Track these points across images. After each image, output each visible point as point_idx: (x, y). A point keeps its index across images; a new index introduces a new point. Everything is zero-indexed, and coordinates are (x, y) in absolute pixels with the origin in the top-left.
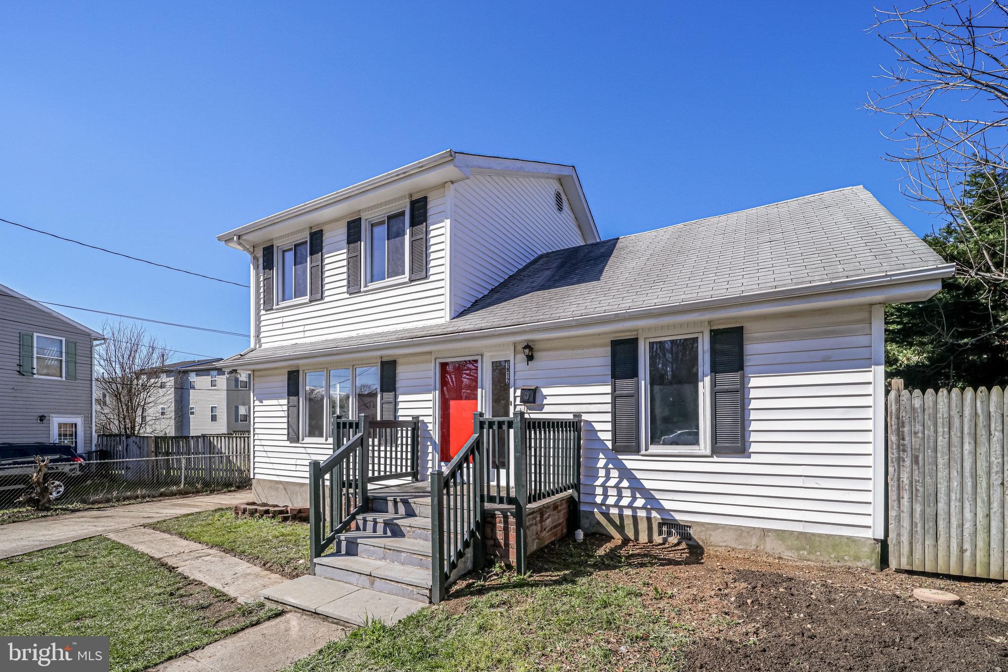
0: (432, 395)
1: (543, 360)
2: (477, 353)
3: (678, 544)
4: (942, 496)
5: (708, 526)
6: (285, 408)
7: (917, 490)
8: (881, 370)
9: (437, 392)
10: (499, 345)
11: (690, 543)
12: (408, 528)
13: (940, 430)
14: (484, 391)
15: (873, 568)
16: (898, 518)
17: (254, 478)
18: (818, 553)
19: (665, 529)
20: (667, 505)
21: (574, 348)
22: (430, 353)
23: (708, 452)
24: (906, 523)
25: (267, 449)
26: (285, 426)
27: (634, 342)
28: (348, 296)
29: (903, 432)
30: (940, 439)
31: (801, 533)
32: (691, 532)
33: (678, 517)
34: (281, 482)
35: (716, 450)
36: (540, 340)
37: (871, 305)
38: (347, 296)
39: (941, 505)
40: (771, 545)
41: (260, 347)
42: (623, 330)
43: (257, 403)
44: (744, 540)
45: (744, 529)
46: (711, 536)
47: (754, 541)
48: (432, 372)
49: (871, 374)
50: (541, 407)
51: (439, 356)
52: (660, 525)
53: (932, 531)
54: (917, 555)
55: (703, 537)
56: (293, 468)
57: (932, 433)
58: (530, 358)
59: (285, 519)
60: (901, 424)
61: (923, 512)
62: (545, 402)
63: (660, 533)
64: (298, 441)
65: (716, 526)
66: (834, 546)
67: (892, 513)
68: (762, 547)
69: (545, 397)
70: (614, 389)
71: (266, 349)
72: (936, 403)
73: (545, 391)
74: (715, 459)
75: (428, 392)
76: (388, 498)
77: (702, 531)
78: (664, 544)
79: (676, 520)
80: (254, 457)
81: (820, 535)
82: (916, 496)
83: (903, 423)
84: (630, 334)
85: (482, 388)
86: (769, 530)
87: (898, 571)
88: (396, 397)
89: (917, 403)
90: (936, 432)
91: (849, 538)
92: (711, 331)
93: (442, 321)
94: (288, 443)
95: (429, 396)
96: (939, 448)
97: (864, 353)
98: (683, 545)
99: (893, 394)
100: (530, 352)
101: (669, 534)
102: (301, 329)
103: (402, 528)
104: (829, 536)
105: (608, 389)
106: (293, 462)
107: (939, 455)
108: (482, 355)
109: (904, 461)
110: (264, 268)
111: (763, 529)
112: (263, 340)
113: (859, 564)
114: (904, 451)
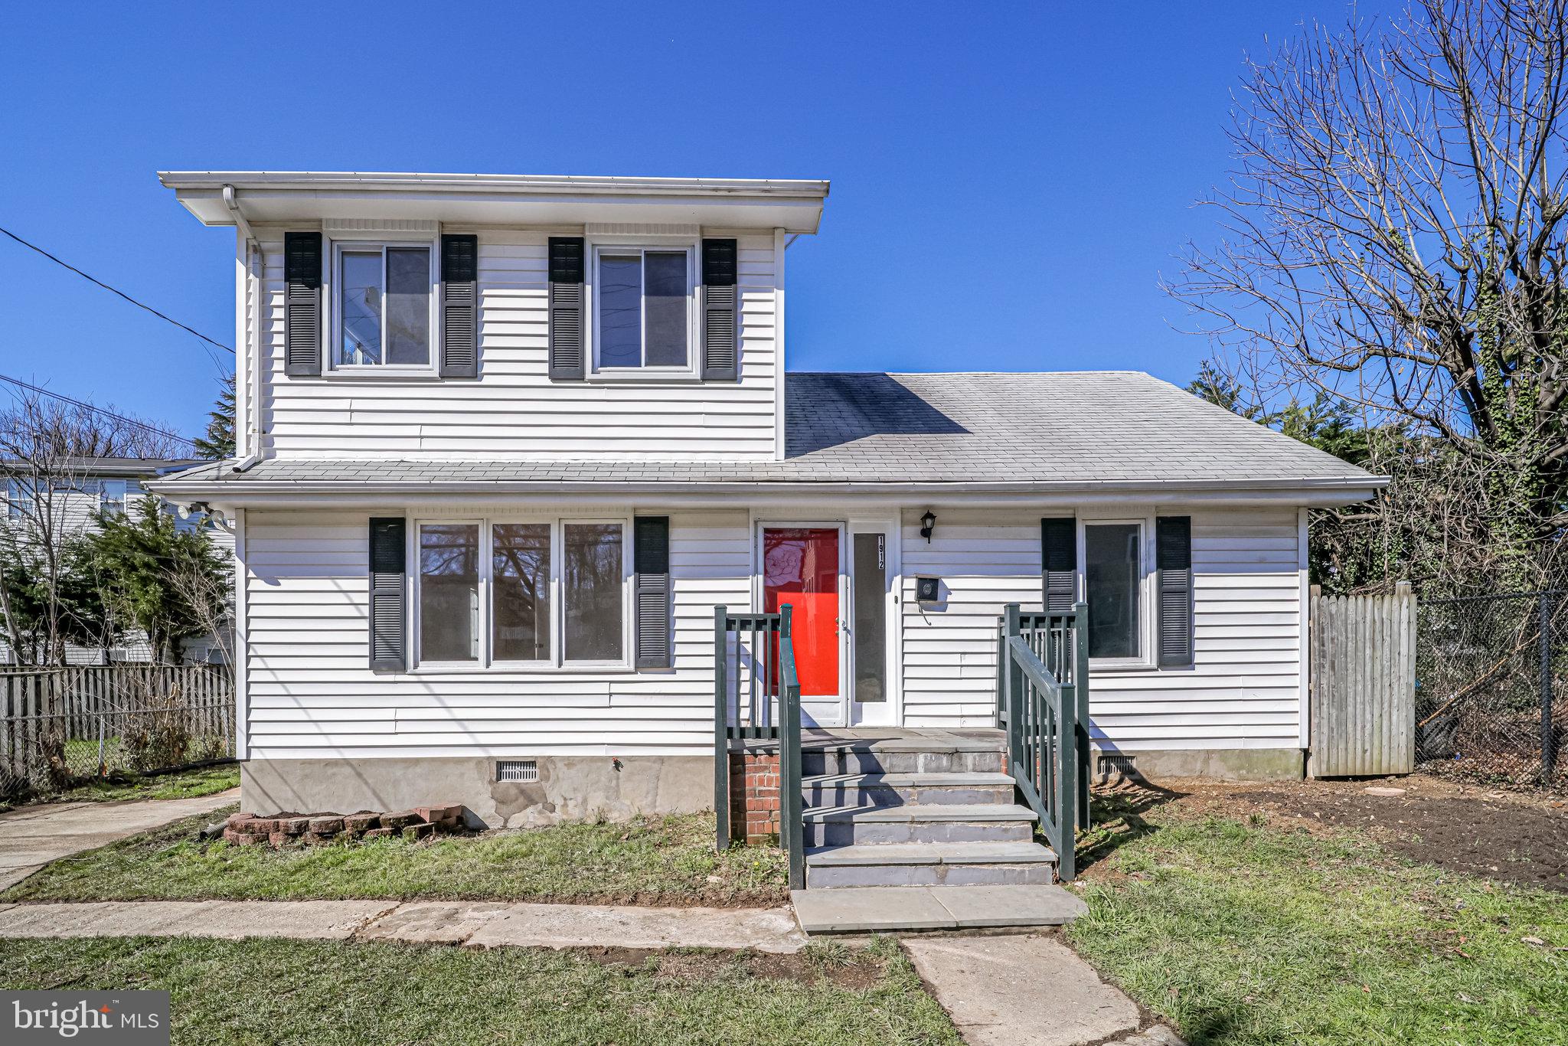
0: (749, 582)
1: (946, 538)
2: (834, 517)
3: (1121, 781)
4: (1350, 700)
5: (1153, 754)
6: (365, 598)
7: (1333, 696)
8: (1305, 574)
9: (761, 577)
10: (878, 509)
11: (1134, 777)
12: (909, 790)
13: (1350, 635)
14: (849, 578)
15: (1299, 780)
16: (1319, 725)
17: (248, 760)
18: (1256, 771)
19: (1103, 764)
20: (1110, 733)
21: (990, 524)
22: (747, 510)
23: (1154, 665)
24: (1325, 730)
25: (294, 689)
26: (365, 637)
27: (1070, 523)
28: (549, 382)
29: (1323, 638)
30: (1350, 644)
31: (1241, 750)
32: (1134, 764)
33: (1122, 747)
34: (347, 762)
35: (1163, 663)
36: (944, 508)
37: (1299, 507)
38: (547, 381)
39: (1350, 709)
40: (1215, 767)
41: (271, 455)
42: (1057, 506)
43: (257, 584)
44: (1189, 767)
45: (1188, 753)
46: (1156, 765)
47: (1199, 766)
48: (747, 543)
49: (1298, 578)
50: (943, 607)
51: (763, 517)
52: (1100, 759)
53: (1344, 735)
54: (1333, 761)
55: (1147, 769)
56: (390, 727)
57: (1343, 639)
58: (926, 533)
59: (423, 833)
60: (1322, 630)
61: (1337, 716)
62: (950, 598)
63: (1099, 772)
64: (402, 668)
65: (1161, 753)
66: (1269, 761)
67: (1314, 721)
68: (1206, 771)
69: (949, 592)
70: (1046, 584)
71: (288, 464)
72: (1346, 609)
73: (949, 583)
74: (1160, 673)
75: (743, 576)
76: (826, 750)
77: (1147, 761)
78: (1104, 783)
79: (1119, 751)
80: (249, 711)
81: (1257, 751)
82: (1333, 701)
83: (1323, 628)
84: (1064, 512)
85: (846, 574)
86: (1213, 751)
87: (1317, 778)
88: (668, 585)
89: (1334, 609)
90: (1347, 638)
91: (1282, 751)
92: (1158, 518)
93: (771, 459)
94: (370, 676)
95: (745, 584)
96: (1349, 653)
97: (1292, 556)
98: (1127, 782)
99: (1315, 599)
100: (927, 524)
101: (1108, 770)
102: (415, 431)
103: (898, 791)
104: (1265, 751)
105: (1038, 584)
106: (389, 714)
107: (1349, 660)
108: (845, 522)
109: (1324, 667)
110: (289, 277)
111: (1207, 751)
112: (278, 443)
113: (1289, 777)
114: (1324, 657)
